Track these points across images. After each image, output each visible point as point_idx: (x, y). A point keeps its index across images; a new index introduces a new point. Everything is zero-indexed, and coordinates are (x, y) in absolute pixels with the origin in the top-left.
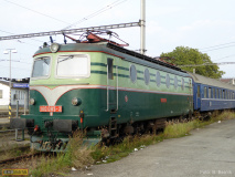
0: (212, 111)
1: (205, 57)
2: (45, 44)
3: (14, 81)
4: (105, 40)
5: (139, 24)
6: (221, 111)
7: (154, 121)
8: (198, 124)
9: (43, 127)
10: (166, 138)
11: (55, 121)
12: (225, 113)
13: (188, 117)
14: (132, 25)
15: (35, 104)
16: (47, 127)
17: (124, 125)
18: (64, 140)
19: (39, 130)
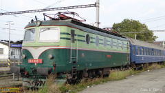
0: (144, 64)
1: (144, 27)
2: (32, 20)
3: (12, 42)
4: (70, 18)
5: (95, 5)
6: (151, 64)
7: (102, 69)
8: (133, 72)
9: (30, 72)
10: (110, 80)
11: (38, 68)
12: (154, 65)
13: (126, 67)
14: (90, 6)
15: (25, 58)
16: (33, 72)
17: (81, 72)
18: (43, 80)
19: (28, 74)
